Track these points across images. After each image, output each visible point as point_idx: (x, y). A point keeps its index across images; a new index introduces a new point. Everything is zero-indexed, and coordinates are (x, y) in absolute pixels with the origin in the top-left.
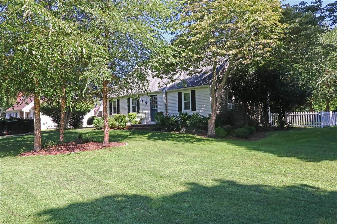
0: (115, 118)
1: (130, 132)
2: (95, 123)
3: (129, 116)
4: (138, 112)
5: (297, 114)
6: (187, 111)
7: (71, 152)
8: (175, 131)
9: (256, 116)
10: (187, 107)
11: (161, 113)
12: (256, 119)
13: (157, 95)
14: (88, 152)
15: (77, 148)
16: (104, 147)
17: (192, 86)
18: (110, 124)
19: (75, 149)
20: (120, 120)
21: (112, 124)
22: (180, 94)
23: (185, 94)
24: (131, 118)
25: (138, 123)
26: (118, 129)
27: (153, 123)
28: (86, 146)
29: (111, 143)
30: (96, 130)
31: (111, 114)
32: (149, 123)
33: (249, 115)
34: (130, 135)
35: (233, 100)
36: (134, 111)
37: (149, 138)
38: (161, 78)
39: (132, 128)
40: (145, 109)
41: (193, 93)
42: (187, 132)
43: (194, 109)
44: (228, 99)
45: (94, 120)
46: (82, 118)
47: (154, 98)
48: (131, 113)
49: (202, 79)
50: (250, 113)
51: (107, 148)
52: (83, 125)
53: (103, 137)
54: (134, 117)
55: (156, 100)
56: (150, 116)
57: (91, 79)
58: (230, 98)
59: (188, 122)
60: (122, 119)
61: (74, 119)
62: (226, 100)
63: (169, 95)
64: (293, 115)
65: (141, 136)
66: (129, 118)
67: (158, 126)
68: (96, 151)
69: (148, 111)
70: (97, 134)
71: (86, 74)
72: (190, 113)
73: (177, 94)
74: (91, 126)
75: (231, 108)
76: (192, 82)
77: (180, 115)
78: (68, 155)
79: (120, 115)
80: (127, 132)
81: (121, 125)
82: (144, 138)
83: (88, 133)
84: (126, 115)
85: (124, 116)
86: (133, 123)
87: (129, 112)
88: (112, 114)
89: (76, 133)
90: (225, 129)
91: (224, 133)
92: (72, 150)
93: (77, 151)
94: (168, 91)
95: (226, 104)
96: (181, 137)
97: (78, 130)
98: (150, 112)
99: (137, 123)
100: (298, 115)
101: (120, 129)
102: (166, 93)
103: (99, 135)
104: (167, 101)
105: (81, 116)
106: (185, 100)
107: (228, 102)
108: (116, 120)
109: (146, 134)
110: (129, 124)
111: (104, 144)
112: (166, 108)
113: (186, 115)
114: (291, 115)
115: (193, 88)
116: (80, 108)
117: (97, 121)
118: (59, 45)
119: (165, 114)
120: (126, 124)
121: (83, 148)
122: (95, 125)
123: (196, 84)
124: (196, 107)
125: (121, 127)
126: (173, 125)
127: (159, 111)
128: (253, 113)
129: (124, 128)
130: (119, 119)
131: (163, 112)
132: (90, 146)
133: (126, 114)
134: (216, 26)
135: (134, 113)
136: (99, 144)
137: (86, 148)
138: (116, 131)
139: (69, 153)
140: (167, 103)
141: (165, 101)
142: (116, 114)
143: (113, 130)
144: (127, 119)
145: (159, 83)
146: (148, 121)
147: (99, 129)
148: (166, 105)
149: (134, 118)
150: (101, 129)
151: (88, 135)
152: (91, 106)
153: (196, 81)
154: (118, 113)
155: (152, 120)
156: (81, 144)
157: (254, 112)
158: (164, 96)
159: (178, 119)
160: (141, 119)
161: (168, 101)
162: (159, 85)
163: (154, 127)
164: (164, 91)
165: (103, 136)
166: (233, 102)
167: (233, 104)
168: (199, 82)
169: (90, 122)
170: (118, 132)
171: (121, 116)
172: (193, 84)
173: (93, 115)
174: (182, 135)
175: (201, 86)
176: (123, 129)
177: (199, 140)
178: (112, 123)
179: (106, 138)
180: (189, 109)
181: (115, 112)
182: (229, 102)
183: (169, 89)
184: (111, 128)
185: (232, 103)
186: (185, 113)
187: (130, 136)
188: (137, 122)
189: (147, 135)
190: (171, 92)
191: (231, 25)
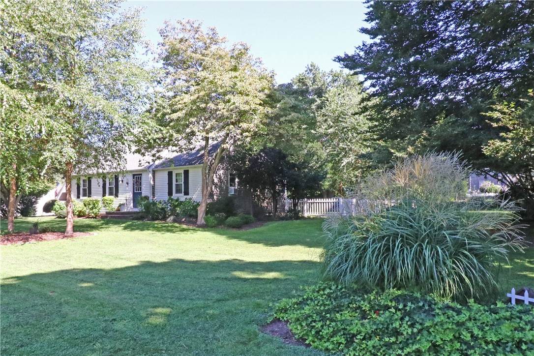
0: (84, 204)
1: (102, 222)
2: (55, 210)
3: (104, 201)
4: (117, 196)
5: (315, 201)
6: (178, 195)
7: (25, 242)
8: (161, 220)
9: (267, 203)
10: (178, 191)
11: (147, 198)
12: (267, 207)
13: (141, 174)
14: (46, 242)
15: (33, 238)
16: (66, 237)
17: (185, 165)
18: (78, 211)
19: (30, 239)
20: (91, 207)
21: (80, 211)
22: (170, 174)
23: (177, 174)
24: (107, 203)
25: (116, 210)
26: (89, 218)
27: (136, 210)
28: (44, 236)
29: (75, 233)
30: (57, 219)
31: (78, 197)
32: (131, 210)
33: (257, 202)
34: (103, 224)
35: (236, 183)
36: (111, 194)
37: (125, 228)
38: (143, 154)
39: (107, 217)
40: (126, 192)
41: (186, 173)
42: (175, 221)
43: (186, 193)
44: (229, 182)
45: (55, 205)
46: (36, 202)
47: (137, 177)
48: (107, 197)
49: (198, 155)
50: (258, 200)
51: (70, 238)
52: (37, 212)
53: (65, 228)
54: (110, 202)
55: (140, 180)
56: (132, 201)
57: (52, 159)
58: (233, 180)
59: (178, 210)
60: (94, 205)
61: (23, 203)
62: (227, 183)
63: (157, 175)
64: (311, 203)
65: (116, 226)
66: (104, 203)
67: (140, 214)
68: (57, 241)
69: (130, 195)
70: (58, 224)
71: (47, 154)
72: (182, 197)
73: (167, 173)
74: (49, 214)
75: (233, 193)
76: (187, 159)
77: (169, 200)
78: (22, 245)
79: (91, 199)
80: (99, 221)
81: (93, 213)
82: (120, 228)
83: (45, 222)
84: (99, 200)
85: (97, 201)
86: (108, 209)
87: (104, 195)
88: (81, 198)
89: (28, 223)
90: (216, 218)
91: (214, 222)
92: (26, 240)
93: (33, 241)
94: (156, 169)
95: (227, 188)
96: (164, 227)
97: (30, 219)
98: (132, 196)
99: (114, 211)
100: (316, 203)
101: (91, 218)
102: (154, 172)
103: (61, 225)
104: (154, 183)
105: (33, 200)
106: (177, 182)
107: (229, 185)
108: (85, 205)
109: (123, 223)
110: (103, 211)
111: (66, 234)
112: (153, 191)
113: (177, 200)
114: (309, 203)
115: (186, 167)
116: (32, 188)
117: (58, 207)
118: (15, 121)
119: (151, 198)
120: (99, 211)
121: (40, 238)
122: (55, 212)
123: (190, 162)
124: (190, 191)
125: (93, 215)
126: (158, 212)
127: (143, 195)
128: (263, 199)
129: (96, 216)
130: (90, 204)
131: (149, 196)
132: (48, 236)
133: (100, 198)
134: (198, 104)
135: (112, 197)
136: (59, 233)
137: (43, 238)
138: (84, 220)
139: (23, 243)
140: (154, 184)
141: (152, 183)
142: (86, 198)
143: (80, 218)
144: (100, 204)
145: (140, 161)
146: (130, 208)
147: (61, 218)
148: (153, 187)
149: (110, 204)
150: (64, 218)
151: (45, 225)
152: (50, 185)
153: (190, 158)
154: (89, 196)
155: (135, 206)
156: (37, 234)
157: (265, 198)
158: (151, 175)
159: (167, 205)
160: (120, 205)
161: (156, 181)
162: (140, 164)
163: (135, 216)
164: (151, 170)
165: (66, 226)
166: (237, 185)
167: (236, 188)
168: (194, 160)
169: (48, 208)
170: (87, 221)
171: (93, 201)
172: (186, 162)
173: (53, 198)
174: (167, 225)
175: (195, 165)
176: (95, 218)
177: (183, 230)
178: (80, 209)
179: (69, 228)
180: (181, 192)
181: (84, 195)
182: (231, 185)
183: (156, 167)
184: (79, 216)
185: (234, 186)
186: (176, 198)
187: (103, 226)
188: (114, 208)
189: (124, 225)
190: (160, 170)
191: (211, 106)
